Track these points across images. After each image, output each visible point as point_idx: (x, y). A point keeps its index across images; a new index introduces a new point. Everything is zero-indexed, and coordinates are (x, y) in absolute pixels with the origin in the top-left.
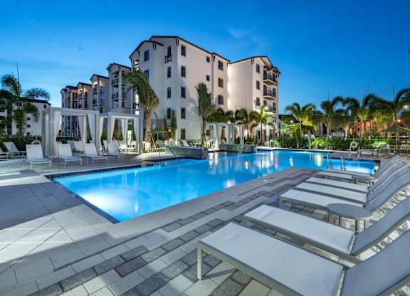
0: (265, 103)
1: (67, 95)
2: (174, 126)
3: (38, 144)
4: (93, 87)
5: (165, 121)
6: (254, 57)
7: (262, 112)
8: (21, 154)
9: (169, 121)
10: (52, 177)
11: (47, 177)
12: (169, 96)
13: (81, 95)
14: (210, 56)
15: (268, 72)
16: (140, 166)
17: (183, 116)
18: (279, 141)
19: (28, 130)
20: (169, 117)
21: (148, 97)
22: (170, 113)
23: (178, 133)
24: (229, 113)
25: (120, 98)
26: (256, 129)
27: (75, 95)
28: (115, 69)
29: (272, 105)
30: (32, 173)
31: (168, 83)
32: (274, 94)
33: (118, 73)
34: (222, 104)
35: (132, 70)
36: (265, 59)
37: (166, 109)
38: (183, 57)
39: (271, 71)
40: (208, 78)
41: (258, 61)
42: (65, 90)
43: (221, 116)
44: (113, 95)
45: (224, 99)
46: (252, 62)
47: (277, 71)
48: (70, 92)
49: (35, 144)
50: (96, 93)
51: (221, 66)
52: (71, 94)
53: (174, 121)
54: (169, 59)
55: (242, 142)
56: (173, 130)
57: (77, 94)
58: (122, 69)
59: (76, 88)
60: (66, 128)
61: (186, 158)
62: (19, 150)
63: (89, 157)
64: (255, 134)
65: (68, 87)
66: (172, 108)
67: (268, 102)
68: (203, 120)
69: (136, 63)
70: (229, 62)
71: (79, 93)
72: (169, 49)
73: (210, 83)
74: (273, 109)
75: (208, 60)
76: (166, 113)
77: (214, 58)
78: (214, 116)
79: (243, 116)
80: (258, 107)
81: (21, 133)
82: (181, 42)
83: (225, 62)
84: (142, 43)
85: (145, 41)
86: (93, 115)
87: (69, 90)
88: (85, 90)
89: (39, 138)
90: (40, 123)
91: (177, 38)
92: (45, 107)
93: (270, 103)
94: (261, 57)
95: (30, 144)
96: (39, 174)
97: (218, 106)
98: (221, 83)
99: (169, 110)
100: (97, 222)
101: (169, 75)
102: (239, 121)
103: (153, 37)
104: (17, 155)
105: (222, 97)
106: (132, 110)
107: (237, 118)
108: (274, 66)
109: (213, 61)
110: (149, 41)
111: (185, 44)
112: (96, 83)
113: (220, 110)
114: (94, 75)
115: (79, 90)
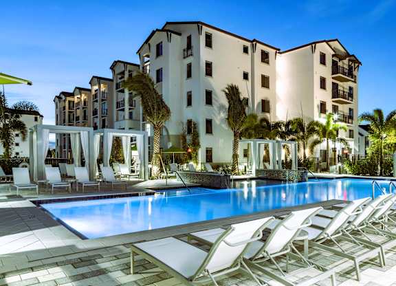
0: (335, 109)
1: (62, 104)
2: (196, 144)
3: (26, 167)
4: (93, 93)
5: (184, 137)
6: (315, 43)
7: (328, 123)
8: (8, 179)
9: (189, 138)
10: (38, 203)
11: (34, 202)
12: (189, 103)
13: (78, 103)
14: (248, 44)
15: (340, 64)
16: (137, 195)
17: (209, 130)
18: (350, 165)
19: (17, 149)
20: (189, 131)
21: (155, 107)
22: (191, 127)
23: (201, 154)
24: (278, 125)
25: (127, 107)
26: (318, 148)
27: (72, 104)
28: (120, 68)
29: (347, 112)
30: (19, 198)
31: (188, 85)
32: (351, 95)
33: (123, 73)
34: (269, 112)
35: (141, 68)
36: (335, 44)
37: (185, 121)
38: (208, 49)
39: (346, 61)
40: (246, 76)
41: (323, 47)
42: (59, 97)
43: (265, 129)
44: (117, 103)
45: (271, 104)
46: (313, 50)
47: (356, 61)
48: (65, 101)
49: (23, 167)
50: (97, 101)
51: (265, 57)
52: (67, 102)
53: (196, 137)
54: (189, 52)
55: (294, 166)
56: (195, 150)
57: (73, 102)
58: (129, 67)
59: (72, 95)
60: (61, 147)
61: (202, 186)
62: (6, 173)
63: (79, 183)
64: (318, 155)
65: (63, 93)
66: (194, 120)
67: (341, 107)
68: (235, 135)
69: (146, 59)
70: (278, 51)
71: (76, 100)
72: (189, 38)
73: (249, 83)
74: (349, 118)
75: (245, 50)
76: (185, 126)
77: (254, 48)
78: (255, 129)
79: (298, 129)
80: (323, 115)
81: (7, 154)
82: (205, 29)
83: (271, 52)
84: (153, 33)
85: (157, 30)
86: (86, 133)
87: (63, 97)
88: (84, 97)
89: (28, 161)
90: (27, 142)
91: (199, 24)
92: (36, 119)
93: (344, 109)
94: (327, 42)
95: (17, 166)
96: (25, 199)
97: (260, 115)
98: (265, 82)
99: (190, 122)
100: (69, 237)
101: (189, 75)
102: (291, 137)
103: (168, 23)
104: (4, 179)
105: (268, 102)
106: (141, 122)
107: (289, 132)
108: (351, 54)
109: (254, 51)
110: (163, 30)
111: (210, 31)
112: (96, 87)
113: (265, 120)
114: (94, 77)
115: (76, 97)
